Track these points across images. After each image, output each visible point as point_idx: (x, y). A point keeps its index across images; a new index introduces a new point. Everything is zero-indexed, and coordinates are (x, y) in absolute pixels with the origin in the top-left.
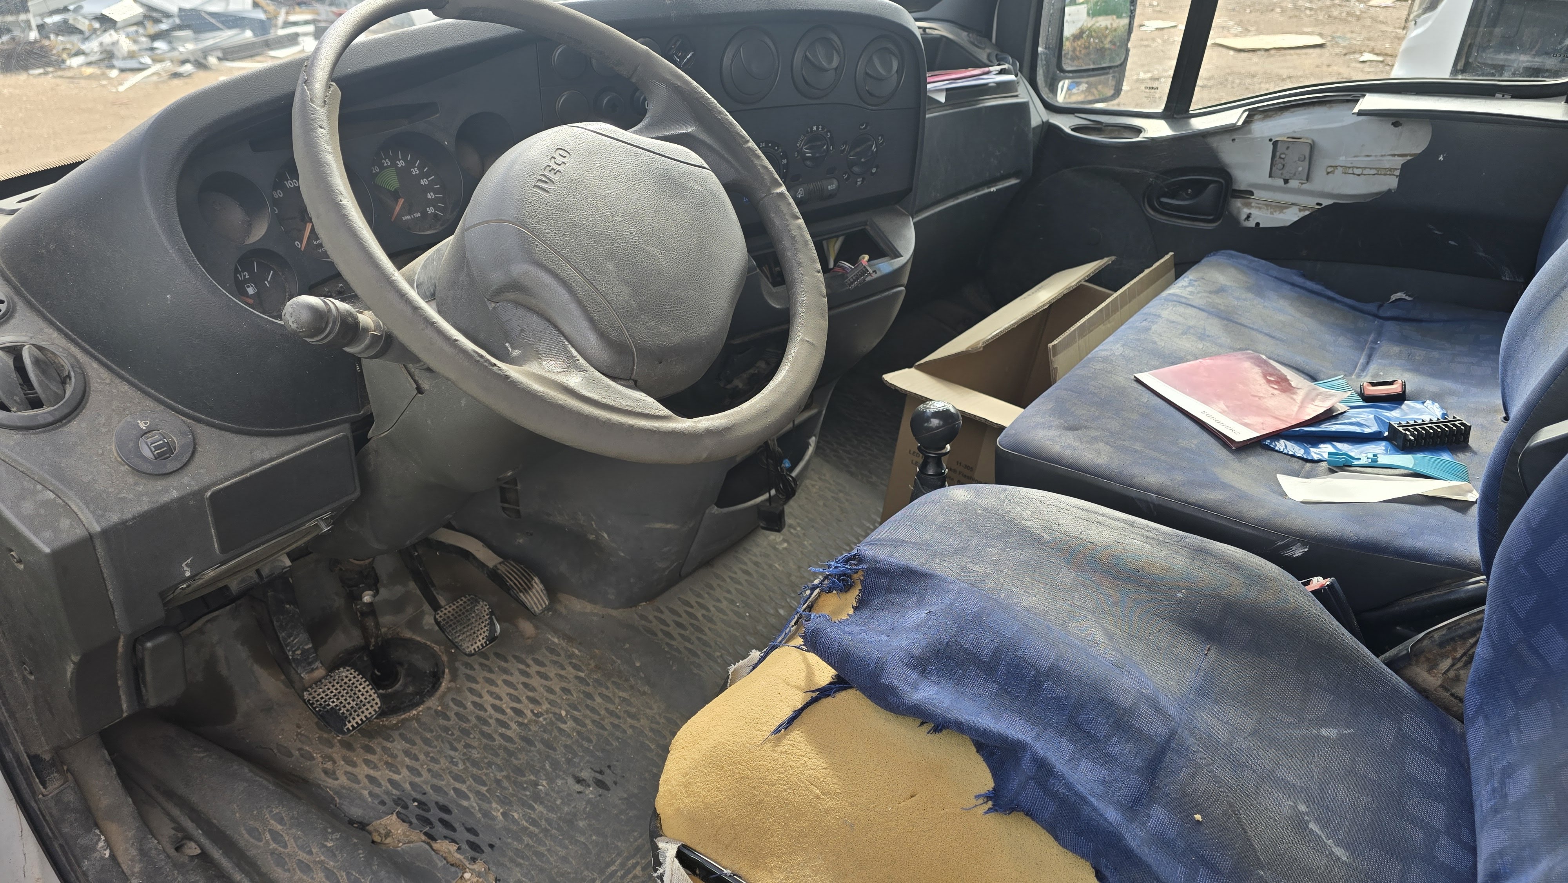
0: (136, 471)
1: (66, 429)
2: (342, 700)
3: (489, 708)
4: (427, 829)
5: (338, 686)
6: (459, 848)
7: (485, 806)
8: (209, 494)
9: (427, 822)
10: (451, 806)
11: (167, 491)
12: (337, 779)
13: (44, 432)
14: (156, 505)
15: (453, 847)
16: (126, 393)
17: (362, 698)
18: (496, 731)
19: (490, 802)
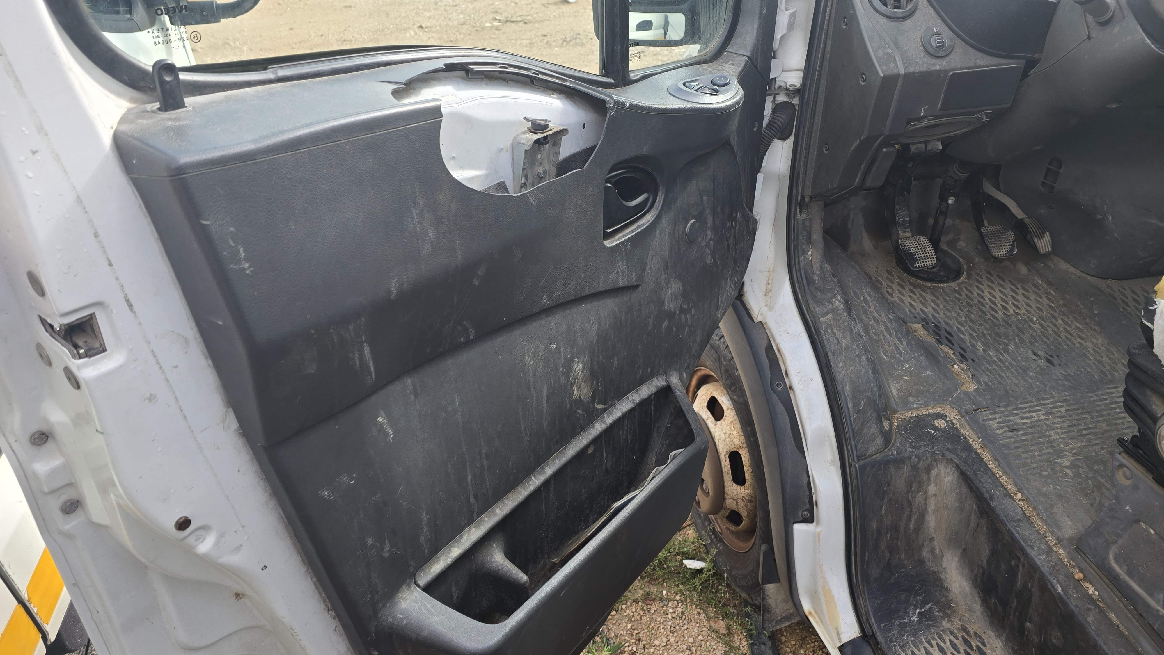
0: (926, 51)
1: (904, 23)
2: (918, 251)
3: (987, 300)
4: (938, 337)
5: (917, 243)
6: (954, 353)
7: (974, 342)
8: (951, 74)
9: (939, 335)
10: (953, 334)
11: (935, 65)
12: (893, 298)
13: (896, 21)
14: (929, 70)
15: (951, 352)
16: (931, 13)
17: (928, 255)
18: (989, 312)
19: (977, 342)
